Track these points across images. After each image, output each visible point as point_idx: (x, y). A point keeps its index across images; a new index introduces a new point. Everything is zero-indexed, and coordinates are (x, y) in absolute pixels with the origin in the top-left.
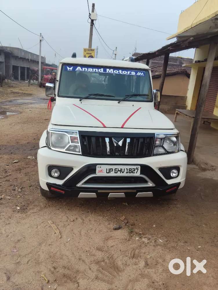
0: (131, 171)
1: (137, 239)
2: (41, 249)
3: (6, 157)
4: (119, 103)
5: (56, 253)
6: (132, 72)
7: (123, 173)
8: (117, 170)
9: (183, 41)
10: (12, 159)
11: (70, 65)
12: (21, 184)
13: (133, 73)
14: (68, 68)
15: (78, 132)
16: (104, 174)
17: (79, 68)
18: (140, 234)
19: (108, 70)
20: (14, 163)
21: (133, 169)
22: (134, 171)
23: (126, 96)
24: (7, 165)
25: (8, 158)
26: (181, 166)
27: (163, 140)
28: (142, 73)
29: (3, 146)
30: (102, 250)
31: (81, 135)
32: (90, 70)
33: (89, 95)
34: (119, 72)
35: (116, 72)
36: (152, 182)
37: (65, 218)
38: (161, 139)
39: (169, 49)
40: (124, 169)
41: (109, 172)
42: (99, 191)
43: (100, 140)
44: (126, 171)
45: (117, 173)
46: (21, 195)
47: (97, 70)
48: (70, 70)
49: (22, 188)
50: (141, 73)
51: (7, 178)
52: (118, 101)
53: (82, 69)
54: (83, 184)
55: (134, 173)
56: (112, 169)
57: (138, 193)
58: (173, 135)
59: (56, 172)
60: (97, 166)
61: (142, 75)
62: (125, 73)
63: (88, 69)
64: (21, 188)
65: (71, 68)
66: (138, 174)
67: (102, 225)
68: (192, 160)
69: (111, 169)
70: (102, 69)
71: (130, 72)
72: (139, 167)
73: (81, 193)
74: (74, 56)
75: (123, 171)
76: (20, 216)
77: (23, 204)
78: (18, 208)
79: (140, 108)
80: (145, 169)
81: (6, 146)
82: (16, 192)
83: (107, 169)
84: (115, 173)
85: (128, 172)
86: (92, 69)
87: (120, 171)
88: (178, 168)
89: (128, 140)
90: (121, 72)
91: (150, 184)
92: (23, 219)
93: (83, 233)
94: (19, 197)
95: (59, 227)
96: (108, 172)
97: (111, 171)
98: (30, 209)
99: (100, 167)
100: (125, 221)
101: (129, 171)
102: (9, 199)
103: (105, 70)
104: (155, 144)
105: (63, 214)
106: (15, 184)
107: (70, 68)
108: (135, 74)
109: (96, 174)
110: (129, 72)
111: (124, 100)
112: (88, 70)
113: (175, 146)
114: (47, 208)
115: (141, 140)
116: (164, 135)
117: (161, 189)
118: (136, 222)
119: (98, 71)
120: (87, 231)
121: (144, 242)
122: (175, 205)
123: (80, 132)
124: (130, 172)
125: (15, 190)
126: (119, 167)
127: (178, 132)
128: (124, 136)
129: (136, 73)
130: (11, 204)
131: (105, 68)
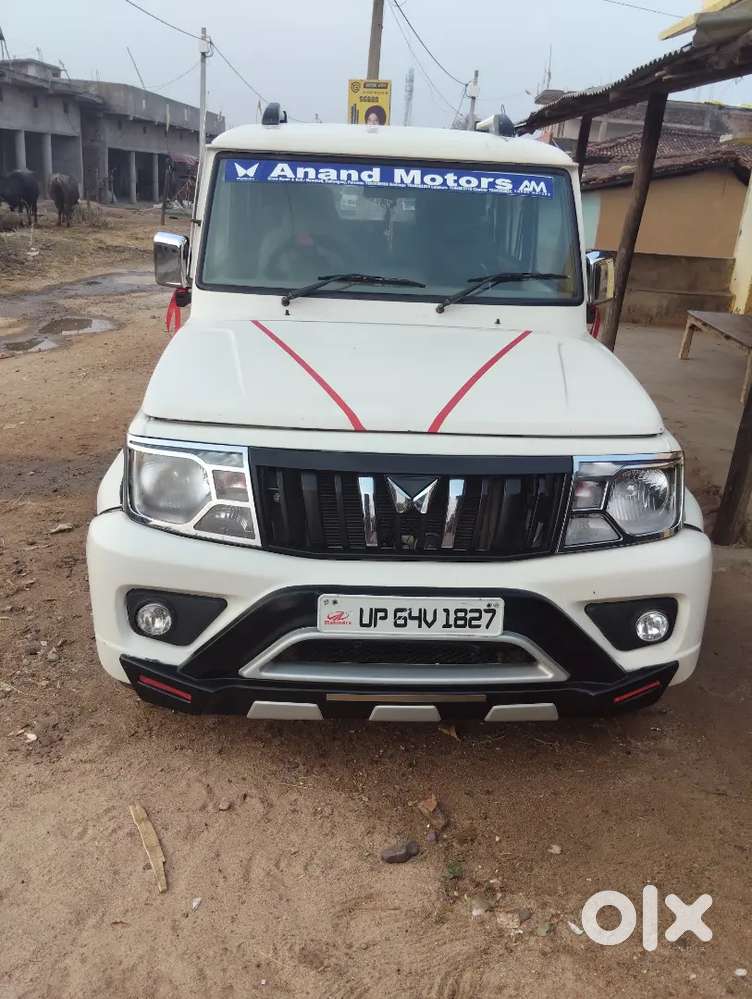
0: (464, 620)
1: (475, 913)
2: (80, 941)
3: (31, 505)
4: (440, 310)
5: (133, 968)
6: (498, 181)
7: (429, 625)
8: (406, 614)
9: (721, 45)
10: (53, 517)
11: (246, 156)
12: (64, 623)
13: (504, 185)
14: (241, 171)
15: (245, 451)
16: (352, 631)
17: (283, 170)
18: (491, 889)
19: (399, 173)
20: (56, 533)
21: (472, 611)
22: (479, 618)
23: (470, 281)
24: (30, 540)
25: (40, 510)
26: (681, 595)
27: (605, 484)
28: (542, 184)
29: (32, 459)
30: (322, 963)
31: (258, 467)
32: (329, 175)
33: (320, 279)
34: (445, 183)
35: (433, 181)
36: (552, 665)
37: (198, 793)
38: (602, 481)
39: (660, 77)
40: (435, 612)
41: (373, 622)
42: (331, 697)
43: (338, 488)
44: (441, 618)
45: (405, 625)
46: (54, 674)
47: (354, 174)
48: (246, 176)
49: (64, 642)
50: (538, 185)
51: (18, 599)
52: (436, 305)
53: (295, 173)
54: (263, 668)
55: (479, 626)
56: (385, 611)
57: (495, 707)
58: (652, 464)
59: (158, 614)
60: (323, 598)
61: (542, 191)
62: (468, 183)
63: (317, 174)
64: (61, 646)
65: (252, 171)
66: (493, 631)
67: (340, 838)
68: (737, 528)
69: (378, 610)
70: (376, 172)
71: (491, 180)
72: (499, 604)
73: (256, 702)
74: (272, 117)
75: (430, 618)
76: (30, 776)
77: (53, 718)
78: (32, 737)
79: (526, 333)
80: (526, 610)
81: (42, 460)
82: (37, 663)
83: (362, 610)
84: (396, 625)
85: (452, 622)
86: (333, 173)
87: (418, 618)
88: (668, 606)
89: (456, 488)
90: (455, 181)
91: (546, 672)
92: (38, 789)
93: (257, 873)
94: (44, 683)
95: (167, 836)
96: (366, 620)
97: (381, 618)
98: (74, 744)
99: (335, 602)
100: (435, 822)
101: (456, 619)
102: (7, 695)
103: (387, 176)
104: (574, 499)
105: (192, 774)
106: (43, 625)
107: (246, 168)
108: (511, 186)
109: (318, 631)
110: (485, 182)
111: (464, 299)
112: (319, 176)
113: (662, 512)
114: (140, 739)
115: (512, 488)
116: (615, 462)
117: (592, 694)
118: (480, 825)
119: (360, 179)
120: (277, 865)
121: (501, 932)
122: (654, 738)
123: (255, 453)
124: (460, 622)
125: (33, 653)
126: (415, 604)
127: (677, 447)
128: (440, 469)
129: (516, 183)
130: (9, 715)
131: (388, 164)
